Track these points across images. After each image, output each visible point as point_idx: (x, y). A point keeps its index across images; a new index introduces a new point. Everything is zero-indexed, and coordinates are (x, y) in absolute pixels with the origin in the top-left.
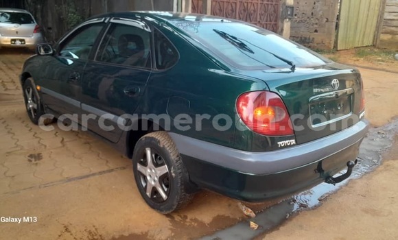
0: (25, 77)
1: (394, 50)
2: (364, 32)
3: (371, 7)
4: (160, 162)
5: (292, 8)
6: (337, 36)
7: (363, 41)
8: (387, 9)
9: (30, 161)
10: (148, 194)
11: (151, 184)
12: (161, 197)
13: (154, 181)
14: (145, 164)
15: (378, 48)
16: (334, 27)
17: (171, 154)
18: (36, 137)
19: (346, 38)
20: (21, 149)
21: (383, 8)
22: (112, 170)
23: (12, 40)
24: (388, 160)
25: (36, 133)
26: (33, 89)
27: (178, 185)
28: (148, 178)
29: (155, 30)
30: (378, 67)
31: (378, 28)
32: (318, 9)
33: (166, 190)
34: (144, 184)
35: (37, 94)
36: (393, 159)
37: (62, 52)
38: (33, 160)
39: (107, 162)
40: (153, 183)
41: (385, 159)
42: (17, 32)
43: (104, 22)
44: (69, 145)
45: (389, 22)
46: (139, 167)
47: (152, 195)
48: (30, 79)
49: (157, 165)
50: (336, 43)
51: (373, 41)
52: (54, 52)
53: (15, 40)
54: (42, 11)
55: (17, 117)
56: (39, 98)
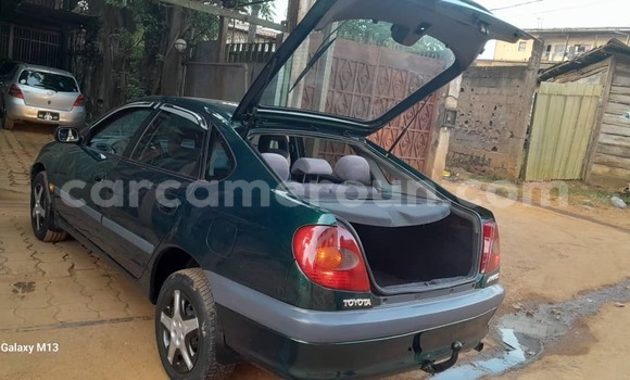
0: (38, 168)
1: (612, 190)
2: (568, 159)
3: (579, 123)
4: (189, 314)
5: (455, 112)
6: (526, 159)
7: (565, 172)
8: (604, 128)
9: (15, 291)
10: (170, 359)
11: (175, 345)
12: (186, 365)
13: (180, 339)
14: (170, 314)
15: (588, 185)
16: (521, 145)
17: (206, 303)
18: (34, 259)
19: (539, 164)
20: (7, 273)
21: (598, 127)
22: (131, 319)
23: (40, 113)
24: (551, 355)
25: (35, 252)
26: (44, 189)
27: (209, 350)
28: (173, 335)
29: (213, 127)
30: (582, 214)
31: (588, 154)
32: (501, 117)
33: (192, 354)
34: (166, 344)
35: (49, 196)
36: (559, 354)
37: (93, 141)
38: (20, 290)
39: (127, 305)
40: (178, 343)
41: (548, 352)
42: (49, 102)
43: (151, 108)
44: (79, 275)
45: (607, 147)
46: (163, 316)
47: (175, 360)
48: (44, 173)
49: (185, 316)
50: (524, 168)
51: (581, 174)
52: (81, 139)
53: (44, 113)
54: (93, 75)
55: (16, 226)
56: (50, 201)
